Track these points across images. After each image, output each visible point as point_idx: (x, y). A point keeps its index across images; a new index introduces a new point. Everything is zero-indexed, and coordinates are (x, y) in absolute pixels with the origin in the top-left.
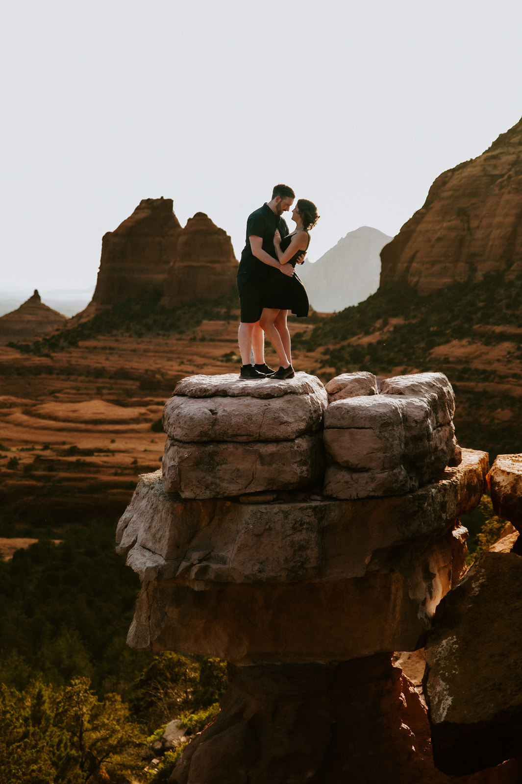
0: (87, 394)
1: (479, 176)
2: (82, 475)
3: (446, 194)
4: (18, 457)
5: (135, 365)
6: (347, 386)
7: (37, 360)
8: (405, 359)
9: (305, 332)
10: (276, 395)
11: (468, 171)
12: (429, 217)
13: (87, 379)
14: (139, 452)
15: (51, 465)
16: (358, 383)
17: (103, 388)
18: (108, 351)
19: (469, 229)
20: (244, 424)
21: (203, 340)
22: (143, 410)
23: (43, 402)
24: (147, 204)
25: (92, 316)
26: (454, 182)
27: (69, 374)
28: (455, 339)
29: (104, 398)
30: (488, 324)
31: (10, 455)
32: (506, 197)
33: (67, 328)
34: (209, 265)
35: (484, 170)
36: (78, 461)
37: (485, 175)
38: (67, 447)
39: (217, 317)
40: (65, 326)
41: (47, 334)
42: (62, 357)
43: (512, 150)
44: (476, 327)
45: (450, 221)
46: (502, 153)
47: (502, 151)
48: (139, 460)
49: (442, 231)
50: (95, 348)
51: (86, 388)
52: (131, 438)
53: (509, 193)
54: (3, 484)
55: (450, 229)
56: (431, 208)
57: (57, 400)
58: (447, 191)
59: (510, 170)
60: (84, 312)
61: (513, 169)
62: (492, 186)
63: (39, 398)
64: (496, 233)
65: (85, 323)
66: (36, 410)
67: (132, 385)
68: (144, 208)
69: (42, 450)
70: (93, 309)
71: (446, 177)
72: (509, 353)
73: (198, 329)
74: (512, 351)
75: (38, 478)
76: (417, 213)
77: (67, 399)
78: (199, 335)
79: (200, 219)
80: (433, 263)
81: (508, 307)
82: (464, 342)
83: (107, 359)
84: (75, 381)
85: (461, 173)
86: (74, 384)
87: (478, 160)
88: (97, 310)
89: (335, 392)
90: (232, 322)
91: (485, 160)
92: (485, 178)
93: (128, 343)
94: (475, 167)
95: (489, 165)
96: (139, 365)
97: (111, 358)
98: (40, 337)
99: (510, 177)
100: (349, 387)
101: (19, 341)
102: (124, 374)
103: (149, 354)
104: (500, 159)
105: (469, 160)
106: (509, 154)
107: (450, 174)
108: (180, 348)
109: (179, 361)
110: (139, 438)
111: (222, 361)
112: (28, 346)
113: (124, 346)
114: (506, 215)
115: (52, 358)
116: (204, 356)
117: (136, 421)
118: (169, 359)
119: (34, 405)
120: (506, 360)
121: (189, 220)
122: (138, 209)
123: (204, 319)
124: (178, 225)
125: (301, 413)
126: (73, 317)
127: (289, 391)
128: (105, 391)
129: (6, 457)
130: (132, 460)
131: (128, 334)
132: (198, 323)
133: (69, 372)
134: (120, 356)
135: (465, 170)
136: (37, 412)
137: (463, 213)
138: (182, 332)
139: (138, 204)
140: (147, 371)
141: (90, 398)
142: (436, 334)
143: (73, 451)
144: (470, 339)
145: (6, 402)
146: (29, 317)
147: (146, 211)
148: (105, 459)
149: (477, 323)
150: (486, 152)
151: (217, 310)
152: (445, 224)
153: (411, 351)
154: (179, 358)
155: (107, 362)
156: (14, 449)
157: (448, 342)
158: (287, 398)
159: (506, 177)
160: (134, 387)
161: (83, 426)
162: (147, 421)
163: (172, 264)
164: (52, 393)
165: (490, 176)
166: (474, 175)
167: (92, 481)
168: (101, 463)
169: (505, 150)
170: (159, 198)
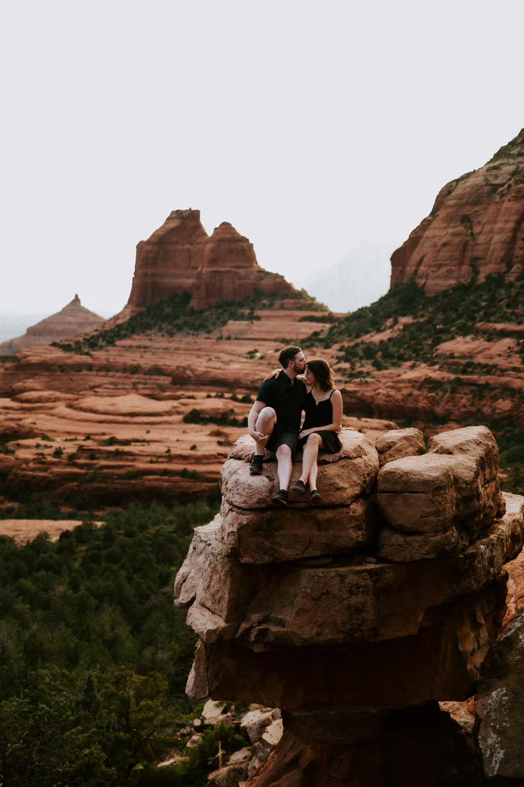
0: (124, 389)
1: (482, 186)
2: (121, 463)
3: (451, 203)
4: (62, 447)
5: (167, 362)
7: (78, 358)
8: (414, 355)
9: (322, 331)
11: (471, 181)
12: (435, 224)
13: (124, 375)
14: (172, 442)
15: (93, 454)
17: (139, 383)
18: (143, 350)
19: (472, 234)
21: (229, 338)
22: (175, 403)
23: (84, 396)
24: (178, 215)
25: (128, 317)
26: (459, 191)
27: (108, 370)
28: (460, 336)
29: (139, 392)
30: (490, 321)
31: (55, 445)
32: (506, 204)
33: (105, 329)
34: (234, 270)
35: (486, 180)
36: (117, 451)
37: (487, 185)
38: (106, 437)
39: (242, 317)
40: (103, 327)
41: (87, 334)
42: (101, 356)
43: (511, 161)
44: (478, 325)
45: (455, 227)
46: (502, 164)
47: (502, 162)
48: (172, 449)
49: (447, 236)
50: (131, 347)
51: (123, 384)
52: (165, 429)
53: (509, 200)
54: (49, 471)
55: (455, 235)
56: (438, 215)
57: (97, 394)
58: (452, 200)
59: (510, 179)
60: (120, 314)
61: (513, 179)
62: (493, 195)
63: (80, 393)
64: (497, 238)
65: (122, 325)
66: (78, 404)
67: (165, 381)
68: (174, 218)
69: (84, 440)
70: (128, 311)
71: (451, 186)
72: (509, 348)
73: (224, 329)
74: (512, 347)
75: (81, 466)
76: (425, 220)
77: (105, 394)
78: (225, 335)
79: (226, 227)
80: (440, 266)
81: (508, 306)
82: (468, 338)
83: (142, 357)
84: (113, 377)
85: (465, 183)
86: (112, 380)
87: (481, 171)
88: (132, 312)
90: (255, 322)
91: (487, 170)
92: (486, 187)
93: (160, 341)
94: (477, 177)
95: (491, 175)
96: (171, 362)
97: (145, 355)
98: (81, 337)
99: (510, 186)
101: (61, 341)
102: (156, 371)
103: (180, 352)
104: (501, 169)
105: (472, 171)
106: (510, 165)
107: (454, 184)
108: (208, 347)
109: (207, 358)
110: (172, 429)
111: (247, 358)
112: (69, 345)
113: (157, 345)
114: (507, 221)
115: (91, 356)
116: (230, 354)
117: (169, 413)
118: (198, 357)
119: (76, 399)
120: (507, 355)
121: (216, 229)
122: (168, 219)
123: (229, 319)
124: (205, 234)
126: (111, 319)
128: (140, 386)
129: (51, 447)
130: (166, 449)
131: (160, 334)
132: (224, 323)
133: (107, 368)
134: (153, 354)
135: (468, 180)
136: (79, 406)
137: (466, 220)
138: (209, 332)
139: (169, 215)
140: (178, 367)
141: (127, 392)
142: (441, 331)
143: (112, 441)
144: (473, 336)
145: (51, 397)
146: (71, 319)
147: (176, 220)
148: (142, 448)
149: (480, 321)
150: (489, 163)
151: (241, 311)
152: (450, 230)
153: (419, 347)
154: (207, 355)
155: (142, 359)
156: (58, 439)
157: (453, 338)
159: (506, 186)
160: (167, 382)
161: (121, 419)
162: (178, 413)
163: (199, 269)
164: (92, 388)
165: (491, 185)
166: (476, 185)
167: (130, 469)
168: (138, 452)
169: (505, 161)
170: (188, 209)
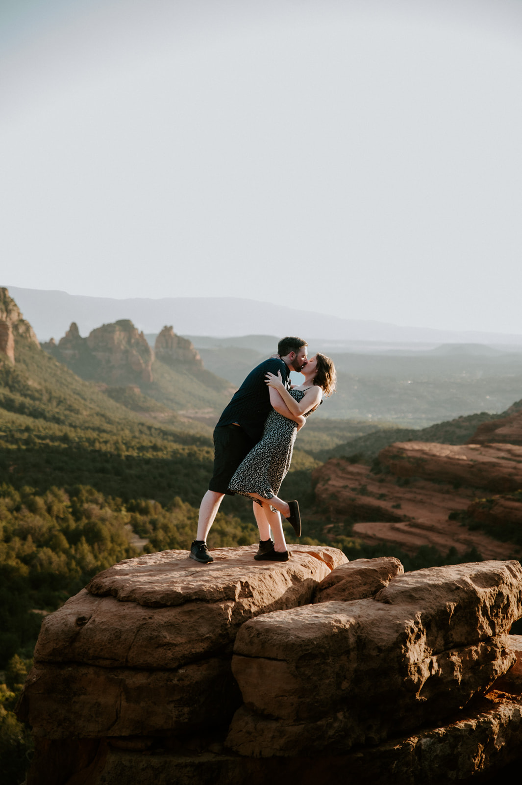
6: (342, 580)
10: (169, 603)
16: (361, 576)
20: (109, 643)
89: (325, 587)
100: (344, 581)
125: (204, 630)
127: (194, 597)
158: (187, 607)
